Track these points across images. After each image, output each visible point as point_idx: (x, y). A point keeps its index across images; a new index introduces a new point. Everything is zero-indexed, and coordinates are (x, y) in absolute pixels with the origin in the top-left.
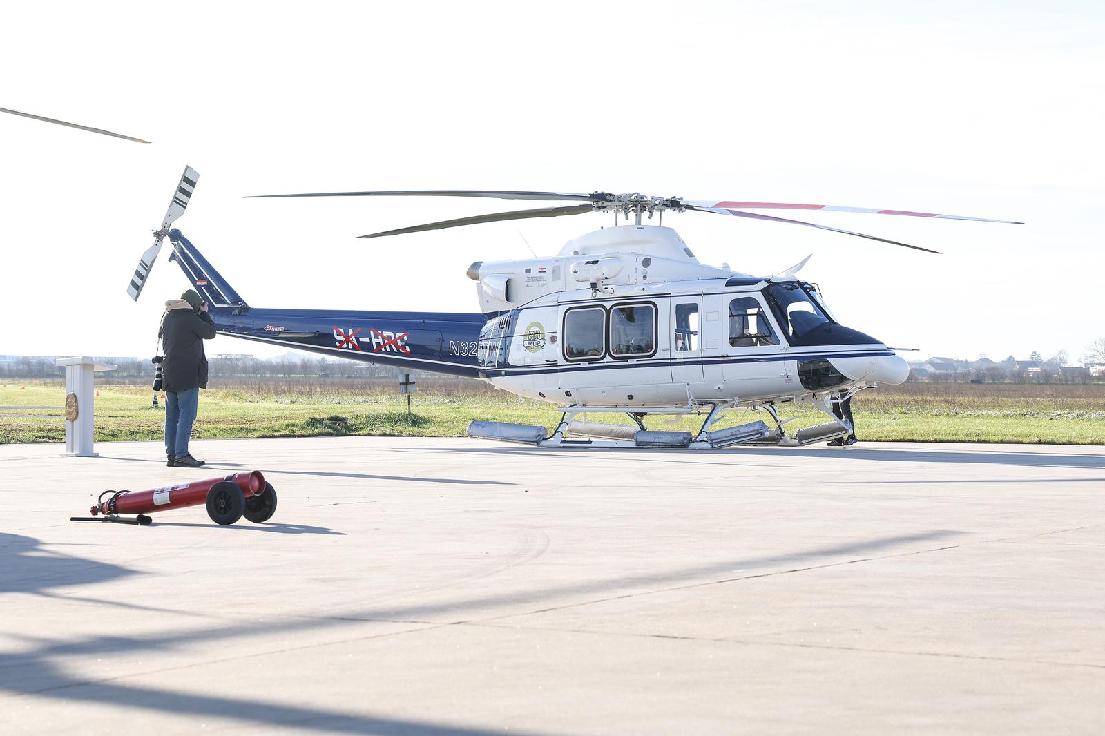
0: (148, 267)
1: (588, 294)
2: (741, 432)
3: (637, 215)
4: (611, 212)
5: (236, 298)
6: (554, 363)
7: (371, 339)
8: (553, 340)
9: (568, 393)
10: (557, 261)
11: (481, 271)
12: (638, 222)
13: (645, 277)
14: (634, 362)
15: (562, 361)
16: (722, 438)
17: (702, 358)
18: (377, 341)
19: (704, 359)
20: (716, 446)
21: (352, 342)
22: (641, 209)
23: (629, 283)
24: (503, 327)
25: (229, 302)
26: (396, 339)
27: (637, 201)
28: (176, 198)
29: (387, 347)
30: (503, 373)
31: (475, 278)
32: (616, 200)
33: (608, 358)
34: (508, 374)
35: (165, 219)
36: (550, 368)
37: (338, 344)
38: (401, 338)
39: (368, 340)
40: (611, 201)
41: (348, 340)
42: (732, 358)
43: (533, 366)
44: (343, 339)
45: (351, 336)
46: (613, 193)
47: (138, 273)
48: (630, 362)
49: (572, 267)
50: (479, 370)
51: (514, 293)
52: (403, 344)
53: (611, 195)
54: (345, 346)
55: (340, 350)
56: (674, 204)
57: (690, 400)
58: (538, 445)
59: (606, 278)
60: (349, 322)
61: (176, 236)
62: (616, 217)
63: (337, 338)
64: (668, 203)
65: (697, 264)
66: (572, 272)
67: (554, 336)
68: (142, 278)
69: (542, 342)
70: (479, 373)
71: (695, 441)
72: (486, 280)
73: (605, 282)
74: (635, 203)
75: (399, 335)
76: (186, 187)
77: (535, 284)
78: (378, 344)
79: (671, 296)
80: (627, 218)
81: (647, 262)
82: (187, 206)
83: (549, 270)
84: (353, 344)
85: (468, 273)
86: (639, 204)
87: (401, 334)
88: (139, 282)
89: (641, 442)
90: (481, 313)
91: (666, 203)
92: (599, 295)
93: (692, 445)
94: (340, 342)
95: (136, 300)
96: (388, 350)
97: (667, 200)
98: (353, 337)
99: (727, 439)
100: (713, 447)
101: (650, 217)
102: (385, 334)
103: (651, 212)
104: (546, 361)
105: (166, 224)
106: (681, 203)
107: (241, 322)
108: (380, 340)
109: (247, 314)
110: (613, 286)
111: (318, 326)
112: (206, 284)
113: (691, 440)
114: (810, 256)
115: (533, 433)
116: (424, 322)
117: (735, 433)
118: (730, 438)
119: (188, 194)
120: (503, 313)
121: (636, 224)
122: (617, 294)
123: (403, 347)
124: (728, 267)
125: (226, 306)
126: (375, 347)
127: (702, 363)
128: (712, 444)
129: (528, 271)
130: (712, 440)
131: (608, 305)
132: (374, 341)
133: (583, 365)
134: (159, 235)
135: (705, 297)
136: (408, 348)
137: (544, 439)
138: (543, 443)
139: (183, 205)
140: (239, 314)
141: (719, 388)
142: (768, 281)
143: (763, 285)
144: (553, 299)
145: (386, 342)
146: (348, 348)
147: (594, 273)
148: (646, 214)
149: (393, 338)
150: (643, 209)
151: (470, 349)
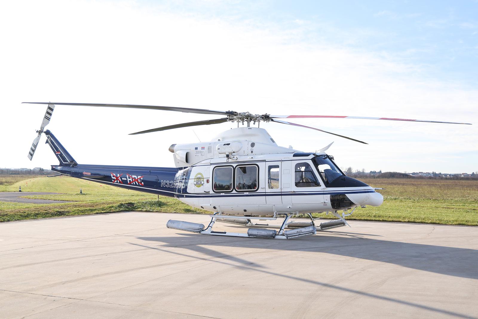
0: (35, 146)
1: (225, 160)
2: (302, 231)
3: (248, 123)
4: (236, 122)
5: (72, 160)
6: (208, 193)
7: (127, 178)
8: (208, 181)
9: (215, 208)
10: (210, 144)
11: (175, 148)
12: (249, 126)
13: (252, 152)
14: (247, 193)
15: (212, 192)
16: (293, 234)
17: (281, 192)
18: (130, 179)
19: (282, 193)
20: (289, 238)
21: (119, 180)
22: (250, 120)
23: (244, 155)
24: (185, 175)
25: (69, 161)
26: (138, 179)
27: (248, 116)
28: (46, 116)
29: (134, 182)
30: (185, 196)
31: (173, 151)
32: (239, 115)
33: (234, 191)
34: (187, 197)
35: (42, 125)
36: (206, 195)
37: (113, 181)
38: (140, 179)
39: (126, 179)
40: (236, 115)
41: (117, 179)
42: (296, 193)
43: (198, 194)
44: (115, 178)
45: (119, 177)
46: (237, 112)
47: (32, 149)
48: (245, 193)
49: (217, 147)
50: (174, 194)
51: (191, 158)
52: (141, 181)
53: (236, 112)
54: (116, 181)
55: (114, 183)
56: (266, 118)
57: (275, 213)
58: (200, 233)
59: (234, 152)
60: (118, 171)
61: (48, 133)
62: (238, 124)
63: (113, 178)
64: (263, 117)
65: (277, 146)
66: (217, 149)
67: (208, 180)
68: (33, 151)
69: (202, 182)
70: (175, 196)
71: (278, 235)
72: (177, 152)
73: (233, 154)
74: (247, 117)
75: (139, 177)
76: (50, 111)
77: (200, 155)
78: (130, 181)
79: (266, 162)
80: (243, 124)
81: (253, 145)
82: (50, 120)
83: (206, 148)
84: (120, 181)
85: (169, 149)
86: (249, 118)
87: (140, 177)
88: (32, 152)
89: (251, 234)
90: (175, 167)
91: (262, 116)
92: (230, 160)
93: (277, 237)
94: (114, 179)
95: (31, 160)
96: (134, 184)
97: (263, 115)
98: (120, 178)
99: (295, 235)
100: (287, 238)
101: (254, 124)
102: (133, 176)
103: (255, 121)
104: (204, 191)
105: (42, 128)
106: (270, 116)
107: (73, 170)
108: (131, 179)
109: (76, 167)
110: (237, 156)
111: (105, 172)
112: (60, 153)
113: (276, 234)
114: (333, 143)
115: (198, 227)
116: (150, 172)
117: (299, 232)
118: (296, 234)
119: (50, 114)
120: (185, 168)
121: (248, 126)
122: (239, 160)
123: (141, 183)
124: (292, 147)
125: (68, 163)
126: (129, 182)
127: (281, 195)
128: (287, 237)
129: (196, 148)
130: (287, 235)
131: (234, 165)
132: (128, 179)
133: (222, 194)
134: (40, 132)
135: (283, 162)
136: (143, 183)
137: (203, 230)
138: (203, 232)
139: (49, 119)
140: (73, 167)
141: (290, 207)
142: (314, 154)
143: (312, 156)
144: (208, 162)
145: (133, 180)
146: (117, 182)
147: (228, 150)
148: (252, 122)
149: (136, 178)
150: (251, 120)
151: (170, 184)
